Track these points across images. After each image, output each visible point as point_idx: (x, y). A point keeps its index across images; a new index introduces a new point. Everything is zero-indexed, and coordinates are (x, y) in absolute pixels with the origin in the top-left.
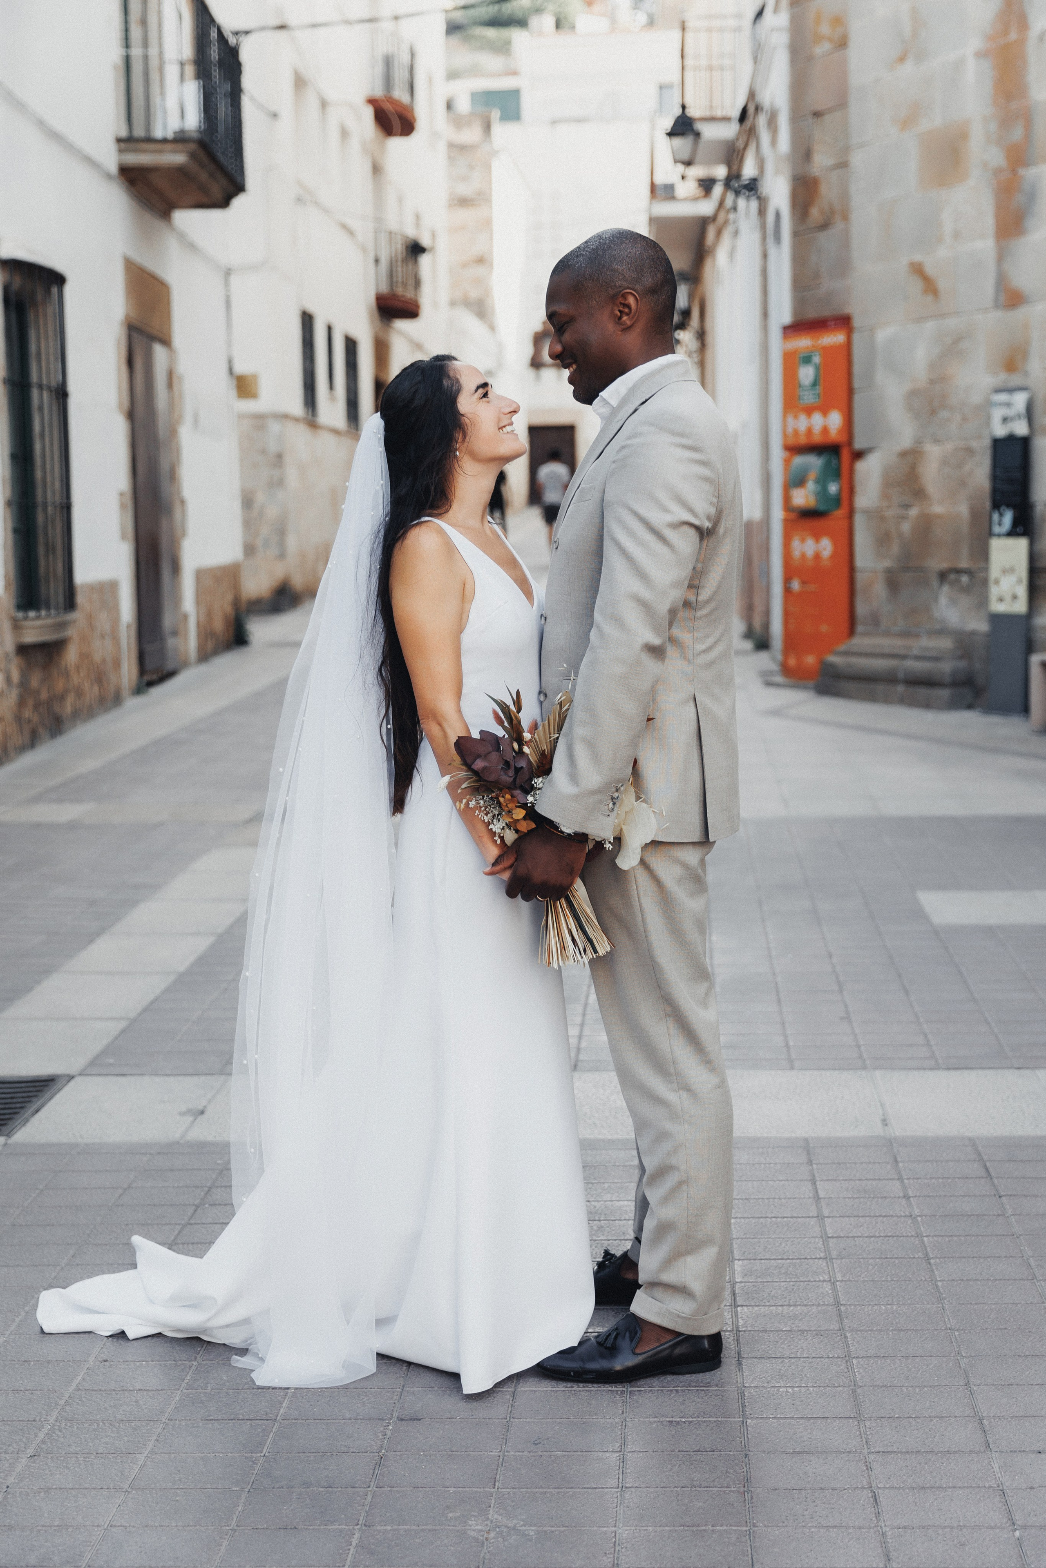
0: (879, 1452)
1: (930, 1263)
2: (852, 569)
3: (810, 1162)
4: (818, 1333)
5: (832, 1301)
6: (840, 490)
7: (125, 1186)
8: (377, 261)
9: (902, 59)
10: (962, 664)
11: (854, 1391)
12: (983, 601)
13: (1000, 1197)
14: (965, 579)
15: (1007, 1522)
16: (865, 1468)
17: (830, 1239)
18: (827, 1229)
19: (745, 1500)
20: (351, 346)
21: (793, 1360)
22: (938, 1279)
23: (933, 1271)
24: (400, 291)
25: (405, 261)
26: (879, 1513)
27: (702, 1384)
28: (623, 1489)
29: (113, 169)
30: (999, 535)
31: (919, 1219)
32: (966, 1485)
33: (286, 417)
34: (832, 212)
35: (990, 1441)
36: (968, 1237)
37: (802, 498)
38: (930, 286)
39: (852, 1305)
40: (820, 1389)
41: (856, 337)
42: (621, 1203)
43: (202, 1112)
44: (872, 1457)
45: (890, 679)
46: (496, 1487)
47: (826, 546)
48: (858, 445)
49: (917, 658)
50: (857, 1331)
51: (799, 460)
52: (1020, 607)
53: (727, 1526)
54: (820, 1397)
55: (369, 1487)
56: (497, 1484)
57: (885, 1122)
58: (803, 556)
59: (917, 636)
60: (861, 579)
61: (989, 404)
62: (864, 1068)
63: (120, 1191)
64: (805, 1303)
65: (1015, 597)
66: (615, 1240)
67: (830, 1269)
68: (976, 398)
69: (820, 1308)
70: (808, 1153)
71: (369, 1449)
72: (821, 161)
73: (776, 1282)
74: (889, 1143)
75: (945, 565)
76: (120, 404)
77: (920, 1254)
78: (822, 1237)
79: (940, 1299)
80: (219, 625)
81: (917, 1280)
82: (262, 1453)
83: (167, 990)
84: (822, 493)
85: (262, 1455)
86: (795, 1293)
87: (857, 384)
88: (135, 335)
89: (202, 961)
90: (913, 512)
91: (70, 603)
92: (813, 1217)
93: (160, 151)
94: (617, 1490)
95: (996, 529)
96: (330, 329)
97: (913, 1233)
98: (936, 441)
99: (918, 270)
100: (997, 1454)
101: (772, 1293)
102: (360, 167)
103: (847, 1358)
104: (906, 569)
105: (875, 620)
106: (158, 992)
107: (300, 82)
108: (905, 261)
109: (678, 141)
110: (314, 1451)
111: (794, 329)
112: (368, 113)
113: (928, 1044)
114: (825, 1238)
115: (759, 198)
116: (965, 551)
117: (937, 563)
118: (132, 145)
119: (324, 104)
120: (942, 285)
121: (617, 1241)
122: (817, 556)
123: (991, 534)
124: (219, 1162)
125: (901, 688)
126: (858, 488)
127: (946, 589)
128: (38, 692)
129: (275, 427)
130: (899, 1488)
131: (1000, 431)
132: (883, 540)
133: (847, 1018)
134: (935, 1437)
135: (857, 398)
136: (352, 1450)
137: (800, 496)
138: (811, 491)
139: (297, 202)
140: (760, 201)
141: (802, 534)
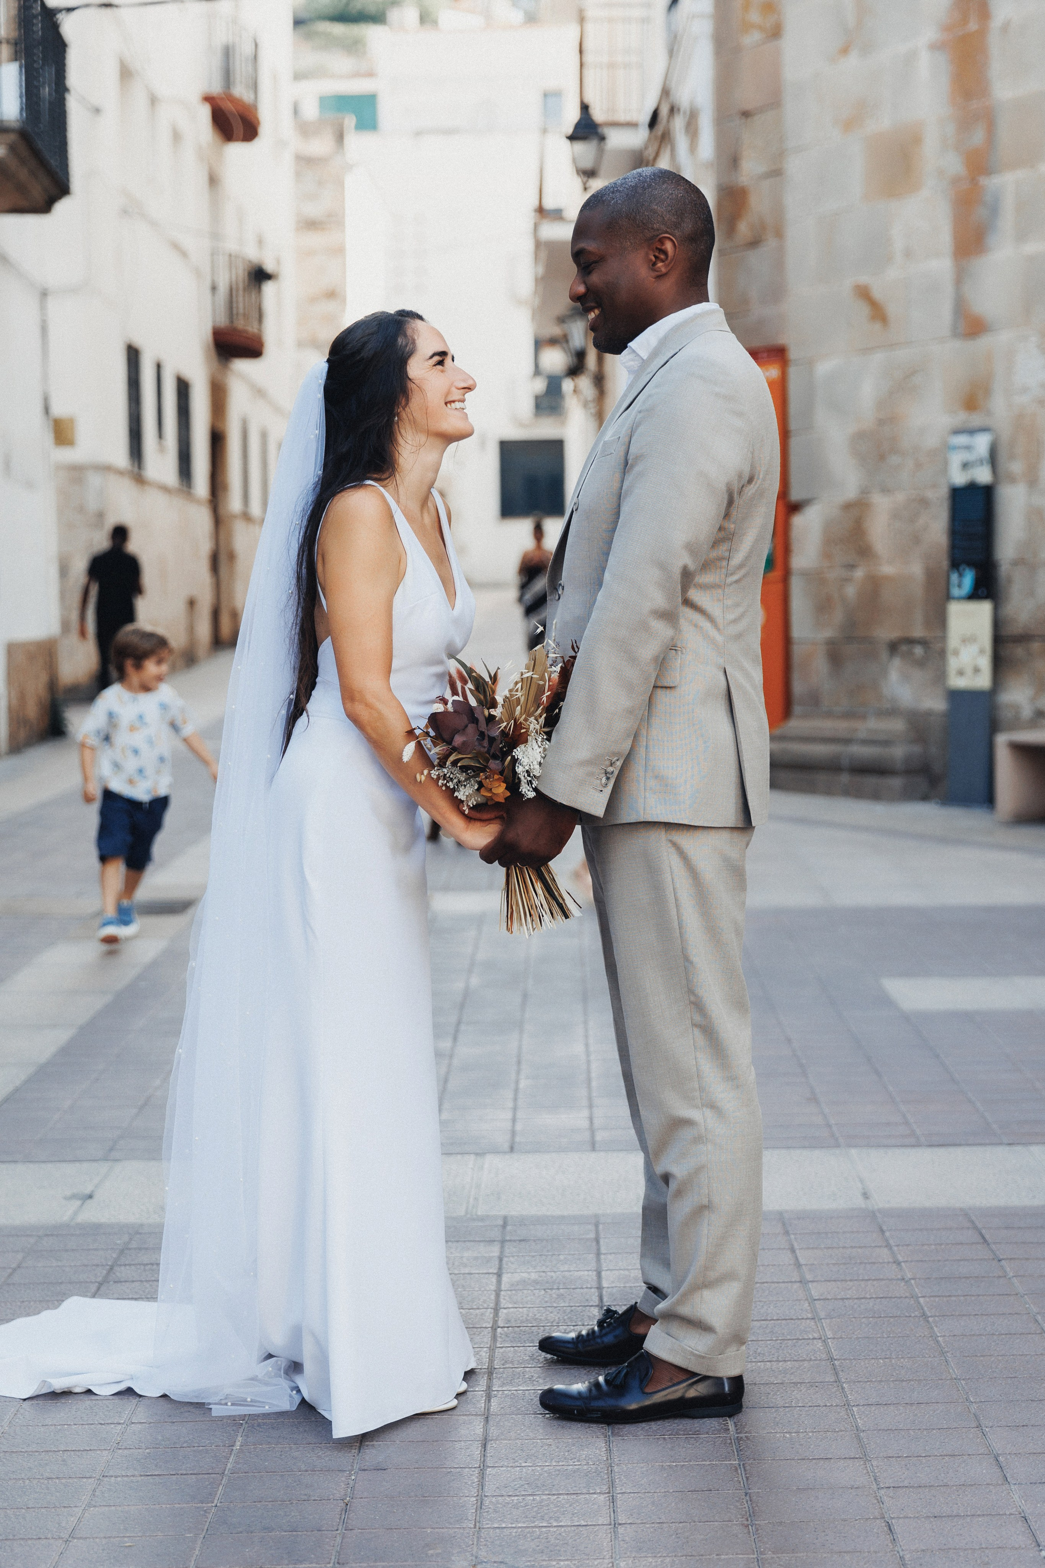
0: (889, 1488)
1: (928, 1321)
2: (787, 640)
3: (787, 1233)
4: (812, 1384)
5: (824, 1356)
7: (14, 1266)
8: (214, 288)
9: (845, 51)
10: (917, 749)
11: (858, 1437)
12: (941, 675)
13: (999, 1261)
14: (918, 651)
15: (1031, 1544)
16: (876, 1501)
17: (816, 1302)
18: (813, 1292)
19: (749, 1532)
20: (183, 388)
21: (787, 1409)
22: (939, 1335)
23: (932, 1328)
24: (240, 324)
26: (894, 1540)
27: (691, 1433)
28: (616, 1526)
30: (960, 599)
31: (913, 1282)
32: (985, 1513)
33: (107, 469)
34: (763, 227)
35: (1008, 1475)
36: (968, 1297)
38: (877, 312)
39: (847, 1360)
40: (821, 1433)
41: (792, 371)
42: (582, 1273)
43: (90, 1197)
44: (882, 1492)
45: (832, 767)
46: (477, 1527)
48: (795, 495)
49: (865, 742)
50: (855, 1382)
52: (983, 681)
53: (733, 1555)
54: (821, 1441)
55: (337, 1530)
56: (477, 1524)
57: (866, 1196)
59: (863, 717)
60: (798, 651)
61: (948, 448)
62: (838, 1146)
63: (10, 1271)
64: (795, 1358)
65: (977, 670)
66: (579, 1307)
67: (820, 1328)
68: (931, 441)
69: (812, 1363)
70: (784, 1224)
71: (331, 1497)
72: (751, 168)
73: (761, 1340)
74: (872, 1215)
75: (895, 635)
77: (917, 1313)
78: (807, 1299)
79: (943, 1353)
80: (32, 711)
81: (915, 1336)
82: (213, 1503)
83: (29, 1081)
85: (213, 1505)
86: (783, 1350)
87: (793, 425)
89: (65, 1051)
90: (859, 574)
92: (795, 1282)
94: (610, 1527)
95: (955, 592)
96: (159, 367)
97: (907, 1294)
98: (885, 490)
99: (864, 293)
100: (1016, 1487)
101: (759, 1351)
102: (196, 178)
103: (847, 1407)
104: (849, 639)
105: (815, 699)
106: (18, 1083)
107: (126, 76)
108: (848, 283)
109: (580, 147)
110: (270, 1500)
112: (205, 113)
113: (907, 1123)
114: (812, 1301)
116: (918, 616)
117: (886, 633)
119: (153, 100)
120: (892, 310)
121: (580, 1307)
123: (948, 597)
124: (118, 1242)
125: (845, 778)
126: (795, 546)
127: (897, 662)
129: (94, 480)
130: (914, 1517)
131: (960, 479)
132: (823, 606)
133: (813, 1099)
134: (948, 1473)
135: (793, 442)
136: (313, 1498)
139: (123, 213)
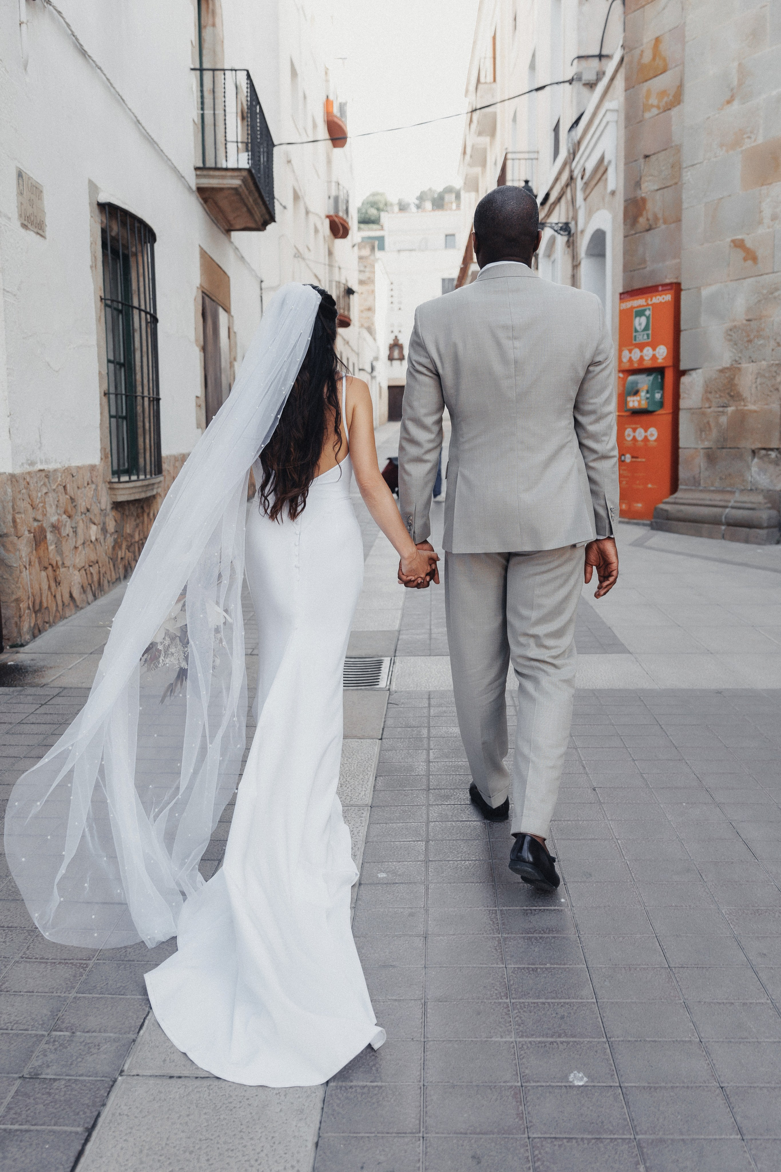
2: (675, 448)
6: (662, 396)
9: (729, 102)
10: (773, 513)
14: (773, 454)
25: (344, 297)
29: (194, 188)
34: (656, 219)
37: (633, 402)
38: (751, 256)
41: (683, 294)
45: (715, 522)
47: (653, 433)
48: (683, 366)
49: (733, 507)
51: (631, 378)
58: (634, 439)
59: (732, 493)
60: (683, 454)
72: (648, 187)
75: (759, 446)
76: (197, 340)
84: (650, 399)
87: (683, 326)
88: (207, 300)
90: (730, 409)
91: (158, 470)
93: (223, 177)
98: (751, 361)
99: (739, 244)
102: (323, 251)
104: (721, 447)
105: (696, 482)
107: (296, 197)
108: (729, 240)
111: (628, 293)
112: (327, 222)
115: (569, 234)
116: (774, 434)
117: (748, 444)
118: (205, 173)
119: (307, 212)
120: (760, 253)
122: (646, 439)
125: (722, 528)
126: (682, 395)
127: (756, 460)
128: (132, 536)
132: (703, 429)
135: (683, 336)
137: (633, 401)
138: (643, 398)
139: (295, 256)
140: (570, 237)
141: (634, 426)
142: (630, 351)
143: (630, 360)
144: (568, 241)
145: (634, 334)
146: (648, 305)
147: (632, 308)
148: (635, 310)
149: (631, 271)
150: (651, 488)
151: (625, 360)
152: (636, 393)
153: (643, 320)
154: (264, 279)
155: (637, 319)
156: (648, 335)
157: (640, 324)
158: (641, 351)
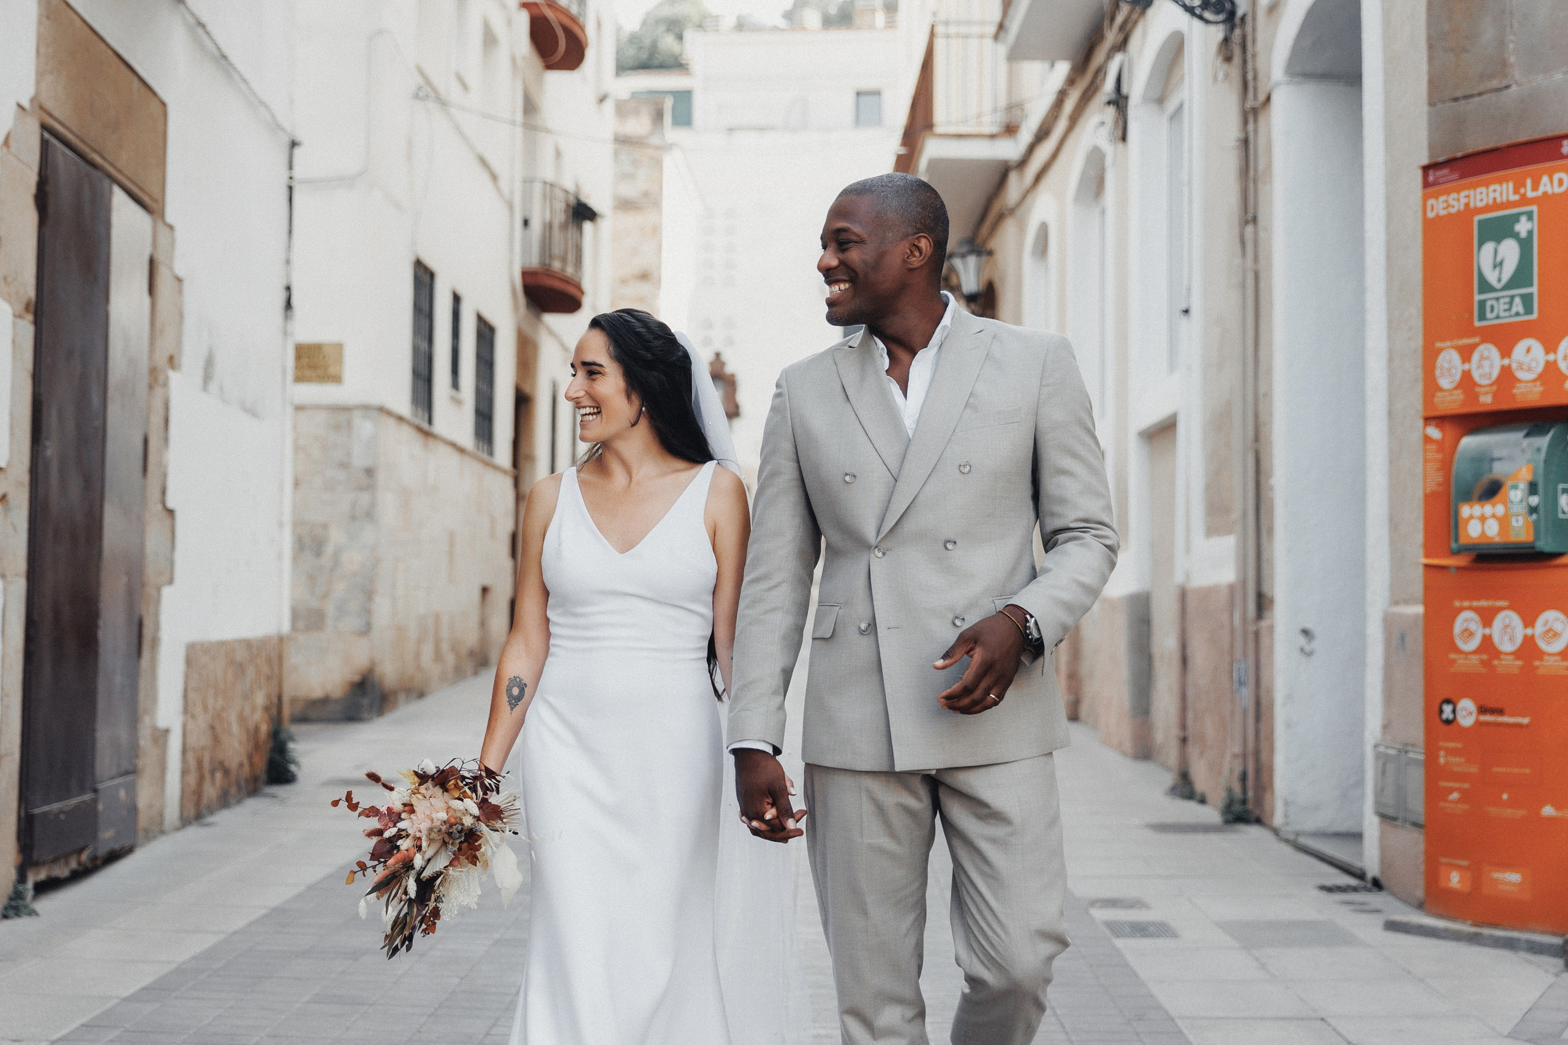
20: (486, 333)
24: (557, 265)
25: (564, 227)
33: (383, 410)
37: (1482, 523)
47: (1555, 629)
58: (1487, 647)
80: (235, 749)
84: (1543, 514)
96: (457, 299)
111: (1453, 167)
112: (522, 20)
115: (1232, 16)
122: (1531, 649)
129: (364, 426)
137: (1483, 519)
138: (1519, 509)
139: (416, 96)
140: (1232, 28)
141: (1484, 603)
142: (1466, 354)
143: (1467, 381)
144: (1226, 40)
145: (1477, 297)
146: (1524, 201)
147: (1469, 212)
148: (1477, 218)
149: (1456, 100)
150: (1550, 819)
151: (1445, 383)
152: (1492, 490)
153: (1510, 251)
154: (300, 136)
155: (1489, 247)
156: (1527, 300)
157: (1498, 265)
158: (1506, 353)
